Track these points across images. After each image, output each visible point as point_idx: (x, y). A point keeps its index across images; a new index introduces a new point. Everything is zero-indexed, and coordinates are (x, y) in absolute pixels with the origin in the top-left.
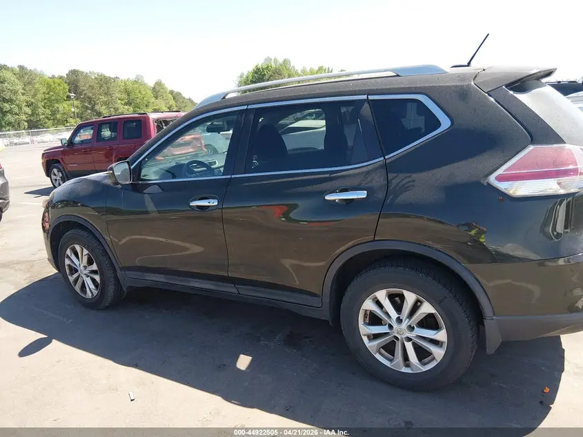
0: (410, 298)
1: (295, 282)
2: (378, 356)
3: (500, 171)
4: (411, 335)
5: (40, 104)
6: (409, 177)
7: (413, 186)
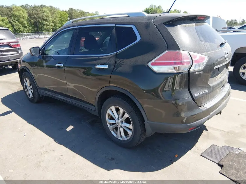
0: (121, 110)
1: (85, 98)
2: (112, 132)
3: (153, 61)
4: (122, 125)
5: (57, 22)
6: (123, 61)
7: (123, 65)
